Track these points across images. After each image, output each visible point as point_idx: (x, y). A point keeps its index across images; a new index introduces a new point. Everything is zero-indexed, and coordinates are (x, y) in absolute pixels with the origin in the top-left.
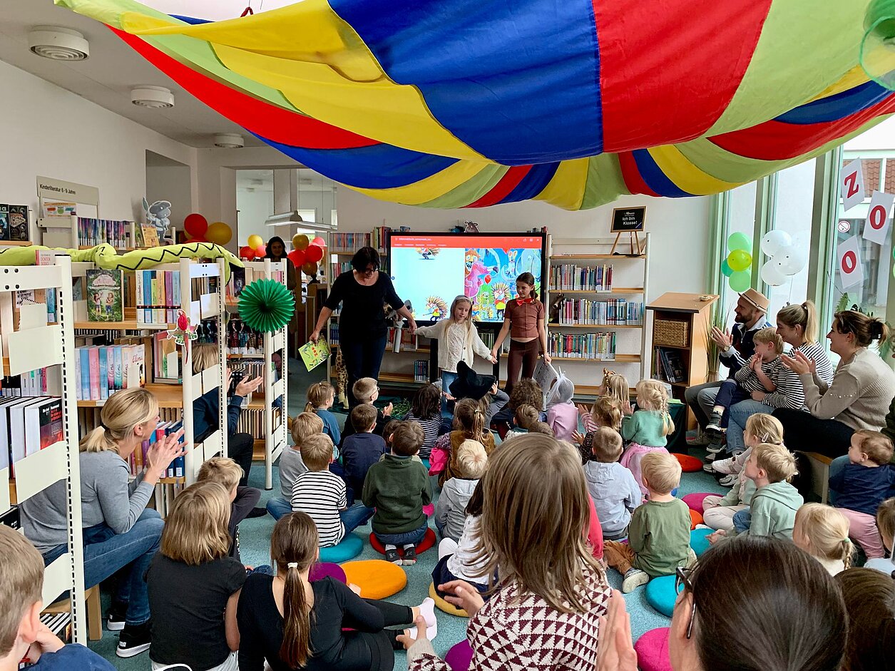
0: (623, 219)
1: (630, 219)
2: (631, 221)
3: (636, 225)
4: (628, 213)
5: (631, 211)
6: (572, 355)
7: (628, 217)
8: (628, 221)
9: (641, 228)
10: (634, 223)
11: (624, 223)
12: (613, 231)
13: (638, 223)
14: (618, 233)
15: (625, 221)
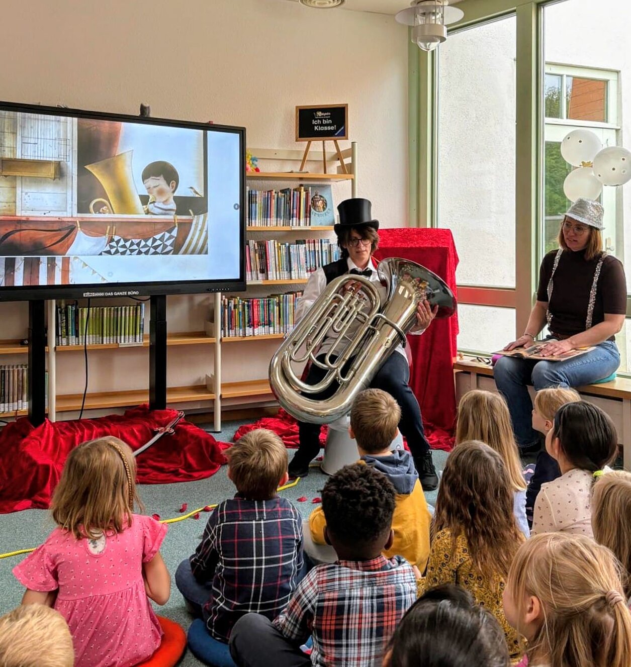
0: (314, 122)
1: (324, 122)
2: (327, 125)
3: (335, 131)
4: (320, 114)
5: (324, 110)
6: (260, 332)
7: (321, 120)
8: (322, 125)
9: (343, 134)
10: (332, 128)
11: (316, 128)
12: (299, 139)
13: (338, 129)
14: (307, 142)
15: (316, 125)
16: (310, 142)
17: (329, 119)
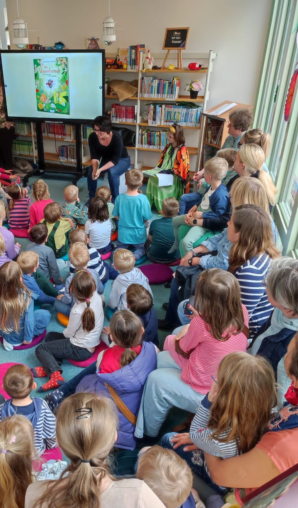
0: (172, 38)
2: (178, 40)
3: (181, 44)
4: (176, 33)
5: (178, 31)
7: (176, 37)
8: (176, 40)
9: (184, 46)
10: (180, 42)
11: (173, 41)
12: (164, 48)
13: (182, 42)
14: (168, 50)
15: (173, 40)
16: (169, 50)
17: (179, 36)
